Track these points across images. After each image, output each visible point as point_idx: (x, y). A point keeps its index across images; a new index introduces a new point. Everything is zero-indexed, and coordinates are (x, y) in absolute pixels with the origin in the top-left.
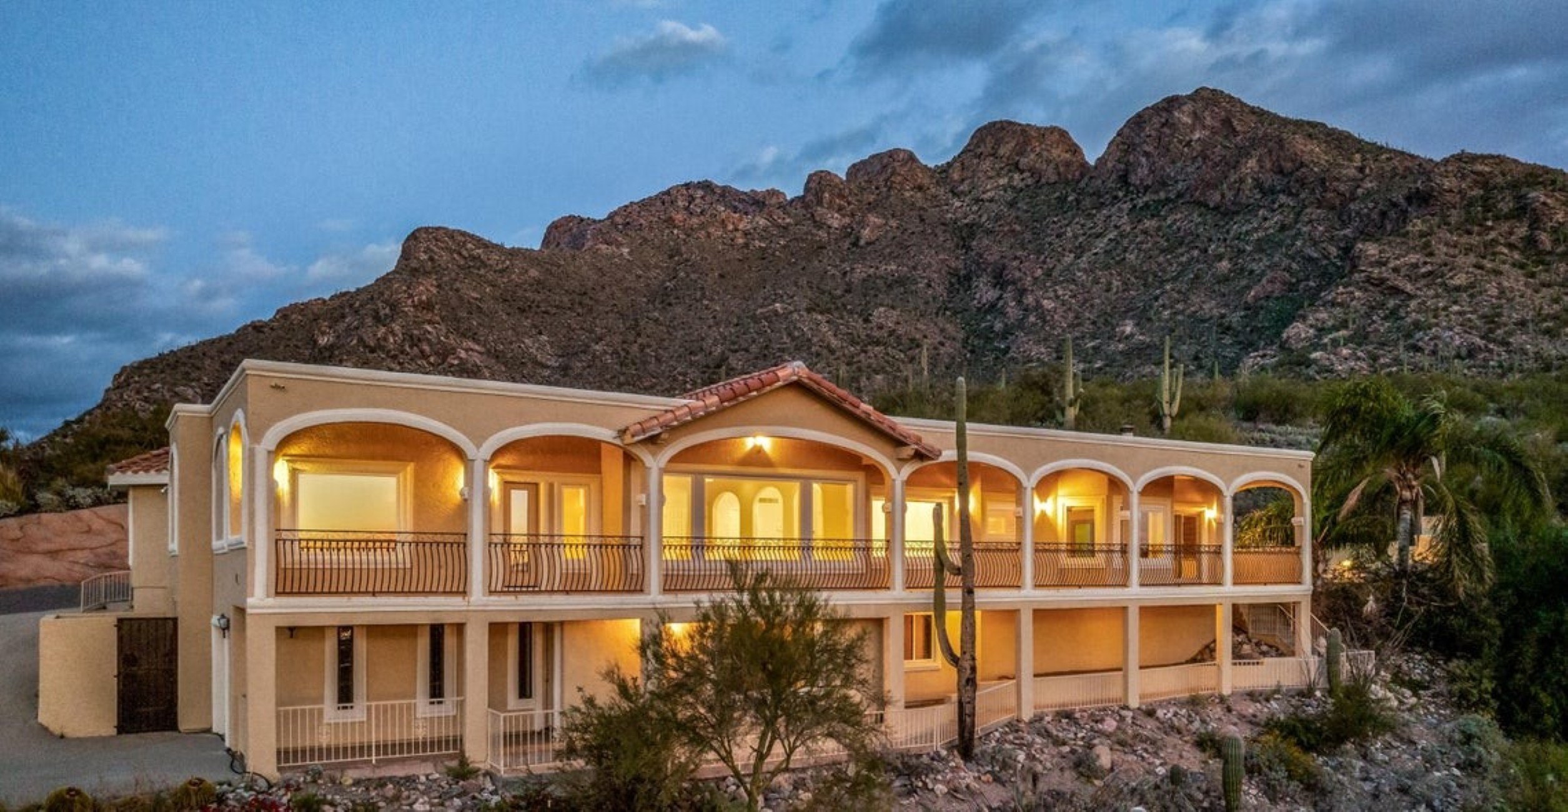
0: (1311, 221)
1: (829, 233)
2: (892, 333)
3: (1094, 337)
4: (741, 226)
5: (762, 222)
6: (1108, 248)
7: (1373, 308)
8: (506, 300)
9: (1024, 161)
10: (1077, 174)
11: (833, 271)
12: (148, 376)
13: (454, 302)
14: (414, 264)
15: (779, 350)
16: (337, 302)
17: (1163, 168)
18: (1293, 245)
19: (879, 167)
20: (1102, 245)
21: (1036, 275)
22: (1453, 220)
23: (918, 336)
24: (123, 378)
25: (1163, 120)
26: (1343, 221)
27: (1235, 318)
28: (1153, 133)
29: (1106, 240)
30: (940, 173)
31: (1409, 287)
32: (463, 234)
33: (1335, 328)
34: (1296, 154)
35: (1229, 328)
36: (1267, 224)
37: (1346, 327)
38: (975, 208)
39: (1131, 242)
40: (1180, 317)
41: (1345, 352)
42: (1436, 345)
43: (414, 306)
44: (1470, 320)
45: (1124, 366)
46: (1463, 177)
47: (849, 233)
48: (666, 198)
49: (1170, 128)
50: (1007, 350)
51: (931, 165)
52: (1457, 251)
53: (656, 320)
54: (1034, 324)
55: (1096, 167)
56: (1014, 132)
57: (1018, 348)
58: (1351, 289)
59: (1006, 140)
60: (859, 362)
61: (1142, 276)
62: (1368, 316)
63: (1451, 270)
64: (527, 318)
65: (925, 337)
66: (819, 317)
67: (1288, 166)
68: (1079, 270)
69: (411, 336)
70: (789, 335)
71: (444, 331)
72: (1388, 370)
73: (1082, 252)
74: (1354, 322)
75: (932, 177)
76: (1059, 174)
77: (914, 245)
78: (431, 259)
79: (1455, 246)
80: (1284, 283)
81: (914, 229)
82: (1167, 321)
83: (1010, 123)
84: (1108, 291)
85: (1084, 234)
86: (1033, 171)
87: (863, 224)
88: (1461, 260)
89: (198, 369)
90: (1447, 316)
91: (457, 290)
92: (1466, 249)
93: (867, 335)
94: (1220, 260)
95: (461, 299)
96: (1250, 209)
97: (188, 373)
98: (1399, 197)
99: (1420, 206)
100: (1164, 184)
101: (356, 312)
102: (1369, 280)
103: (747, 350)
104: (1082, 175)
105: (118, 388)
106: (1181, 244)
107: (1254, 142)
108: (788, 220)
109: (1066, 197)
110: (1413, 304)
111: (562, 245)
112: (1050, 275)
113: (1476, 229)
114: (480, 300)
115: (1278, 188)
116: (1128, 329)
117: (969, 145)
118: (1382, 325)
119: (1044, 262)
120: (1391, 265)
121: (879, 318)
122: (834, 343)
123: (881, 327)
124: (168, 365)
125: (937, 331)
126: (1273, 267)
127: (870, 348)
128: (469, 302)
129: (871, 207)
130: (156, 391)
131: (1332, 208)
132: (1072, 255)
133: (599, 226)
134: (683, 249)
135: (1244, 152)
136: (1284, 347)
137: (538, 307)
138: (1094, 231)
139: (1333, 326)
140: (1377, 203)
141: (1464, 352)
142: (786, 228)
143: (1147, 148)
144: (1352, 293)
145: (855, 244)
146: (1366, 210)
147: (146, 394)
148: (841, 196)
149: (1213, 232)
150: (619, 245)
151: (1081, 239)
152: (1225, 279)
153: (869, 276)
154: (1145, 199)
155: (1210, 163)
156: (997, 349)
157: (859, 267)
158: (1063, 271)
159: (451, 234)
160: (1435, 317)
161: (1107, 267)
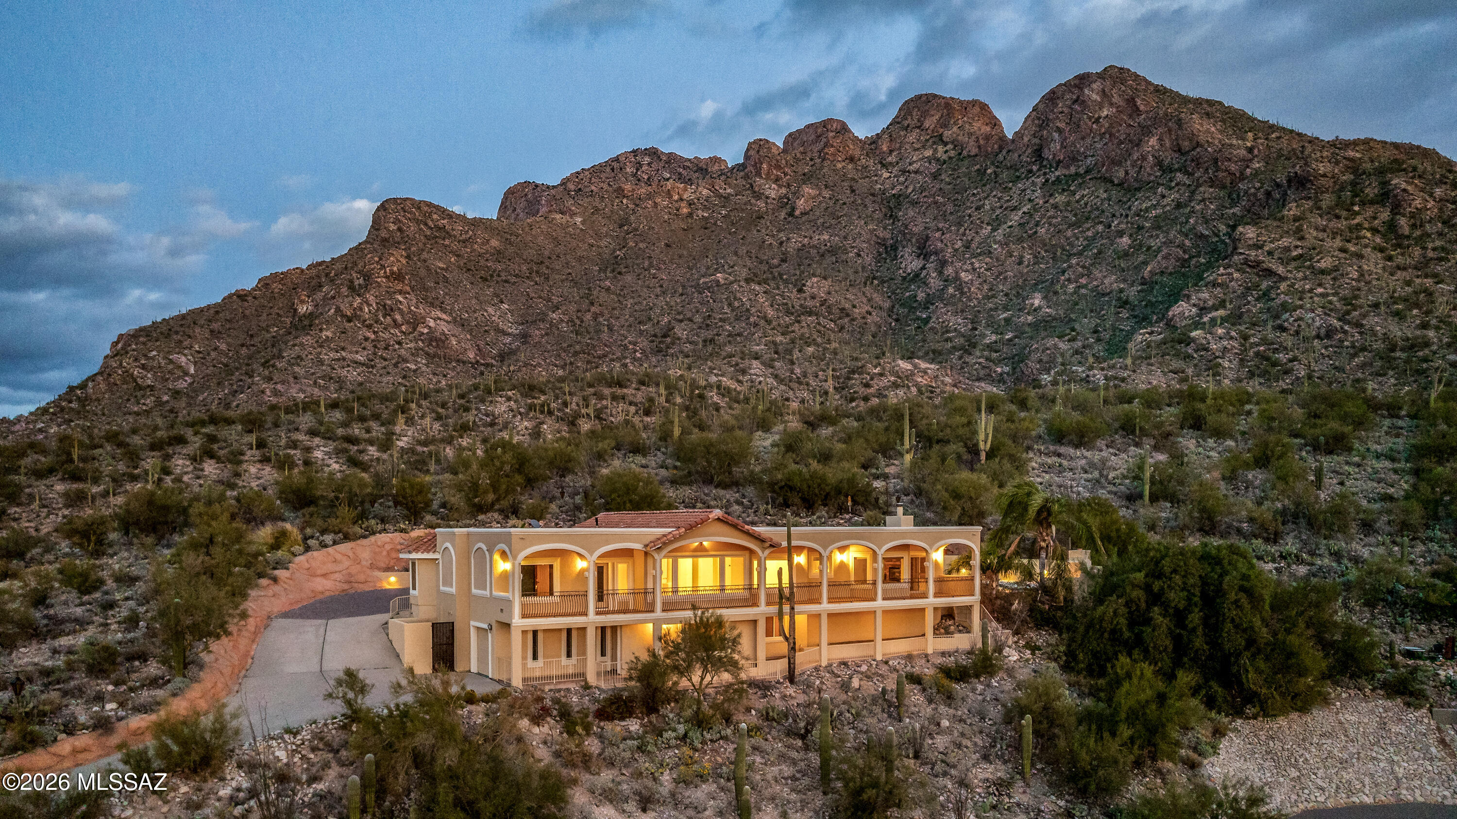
0: (1203, 200)
1: (767, 203)
2: (823, 303)
3: (1006, 308)
4: (685, 197)
5: (705, 192)
6: (1022, 221)
7: (1248, 289)
8: (469, 270)
9: (947, 134)
10: (996, 146)
11: (771, 241)
12: (144, 344)
13: (423, 272)
14: (384, 234)
15: (721, 320)
16: (314, 272)
17: (1073, 143)
18: (1187, 222)
19: (813, 137)
20: (1016, 218)
21: (956, 247)
22: (1324, 205)
23: (847, 306)
24: (120, 345)
25: (1075, 97)
26: (1233, 199)
27: (1132, 293)
28: (1066, 110)
29: (1020, 213)
30: (871, 144)
31: (1281, 270)
32: (429, 205)
33: (1215, 308)
34: (1193, 134)
35: (1126, 302)
36: (1166, 201)
37: (1224, 307)
38: (902, 179)
39: (1044, 216)
40: (1083, 291)
41: (1220, 331)
42: (1299, 326)
43: (387, 277)
44: (1330, 302)
45: (1031, 338)
46: (1337, 163)
47: (786, 203)
48: (615, 165)
49: (1080, 105)
50: (927, 321)
51: (862, 136)
52: (1325, 235)
53: (608, 289)
54: (954, 296)
55: (1013, 141)
56: (939, 105)
57: (937, 319)
58: (1229, 270)
59: (932, 113)
60: (793, 332)
61: (1051, 249)
62: (1244, 296)
63: (1318, 255)
64: (489, 287)
65: (854, 306)
66: (757, 288)
67: (1186, 145)
68: (995, 243)
69: (384, 306)
70: (730, 305)
71: (415, 301)
72: (1256, 349)
73: (999, 225)
74: (1231, 302)
75: (863, 149)
76: (979, 147)
77: (845, 215)
78: (400, 229)
79: (1324, 231)
80: (1178, 259)
81: (845, 200)
82: (1072, 294)
83: (935, 96)
84: (1020, 263)
85: (1001, 207)
86: (955, 143)
87: (797, 194)
88: (1328, 244)
89: (190, 337)
90: (1311, 298)
91: (425, 261)
92: (1333, 233)
93: (801, 306)
94: (1121, 237)
95: (428, 269)
96: (1151, 186)
97: (180, 342)
98: (1281, 178)
99: (1297, 189)
100: (1074, 159)
101: (332, 280)
102: (1246, 262)
103: (690, 320)
104: (1001, 148)
105: (116, 355)
106: (1087, 219)
107: (1156, 121)
108: (729, 191)
109: (986, 170)
110: (1283, 286)
111: (518, 210)
112: (968, 247)
113: (1344, 213)
114: (446, 270)
115: (1176, 166)
116: (1037, 302)
117: (897, 117)
118: (1255, 306)
119: (964, 234)
120: (1266, 248)
121: (812, 287)
122: (771, 313)
123: (813, 297)
124: (162, 333)
125: (865, 300)
126: (1168, 243)
127: (803, 318)
128: (437, 273)
129: (807, 178)
130: (153, 358)
131: (1223, 187)
132: (989, 228)
133: (553, 192)
134: (632, 218)
135: (1146, 131)
136: (1170, 325)
137: (499, 276)
138: (1009, 204)
139: (1214, 305)
140: (1263, 184)
141: (1323, 332)
142: (727, 198)
143: (1062, 125)
144: (1231, 274)
145: (791, 214)
146: (1253, 190)
147: (143, 362)
148: (778, 167)
149: (1116, 208)
150: (573, 214)
151: (998, 212)
152: (1126, 255)
153: (804, 245)
154: (1057, 173)
155: (1116, 141)
156: (918, 318)
157: (794, 238)
158: (980, 244)
159: (418, 205)
160: (1301, 299)
161: (1020, 240)
